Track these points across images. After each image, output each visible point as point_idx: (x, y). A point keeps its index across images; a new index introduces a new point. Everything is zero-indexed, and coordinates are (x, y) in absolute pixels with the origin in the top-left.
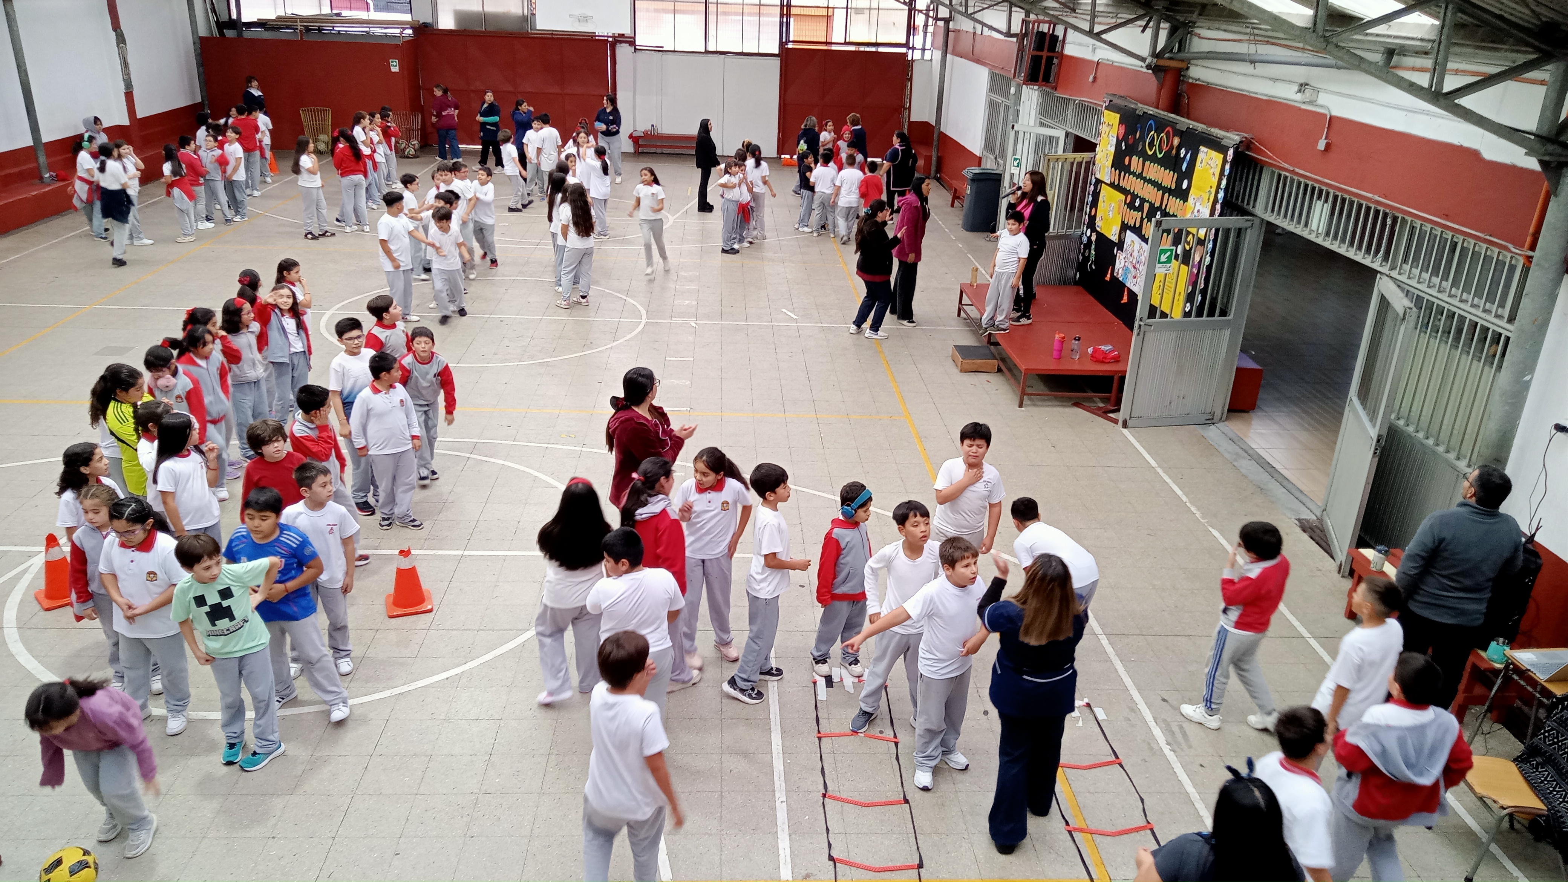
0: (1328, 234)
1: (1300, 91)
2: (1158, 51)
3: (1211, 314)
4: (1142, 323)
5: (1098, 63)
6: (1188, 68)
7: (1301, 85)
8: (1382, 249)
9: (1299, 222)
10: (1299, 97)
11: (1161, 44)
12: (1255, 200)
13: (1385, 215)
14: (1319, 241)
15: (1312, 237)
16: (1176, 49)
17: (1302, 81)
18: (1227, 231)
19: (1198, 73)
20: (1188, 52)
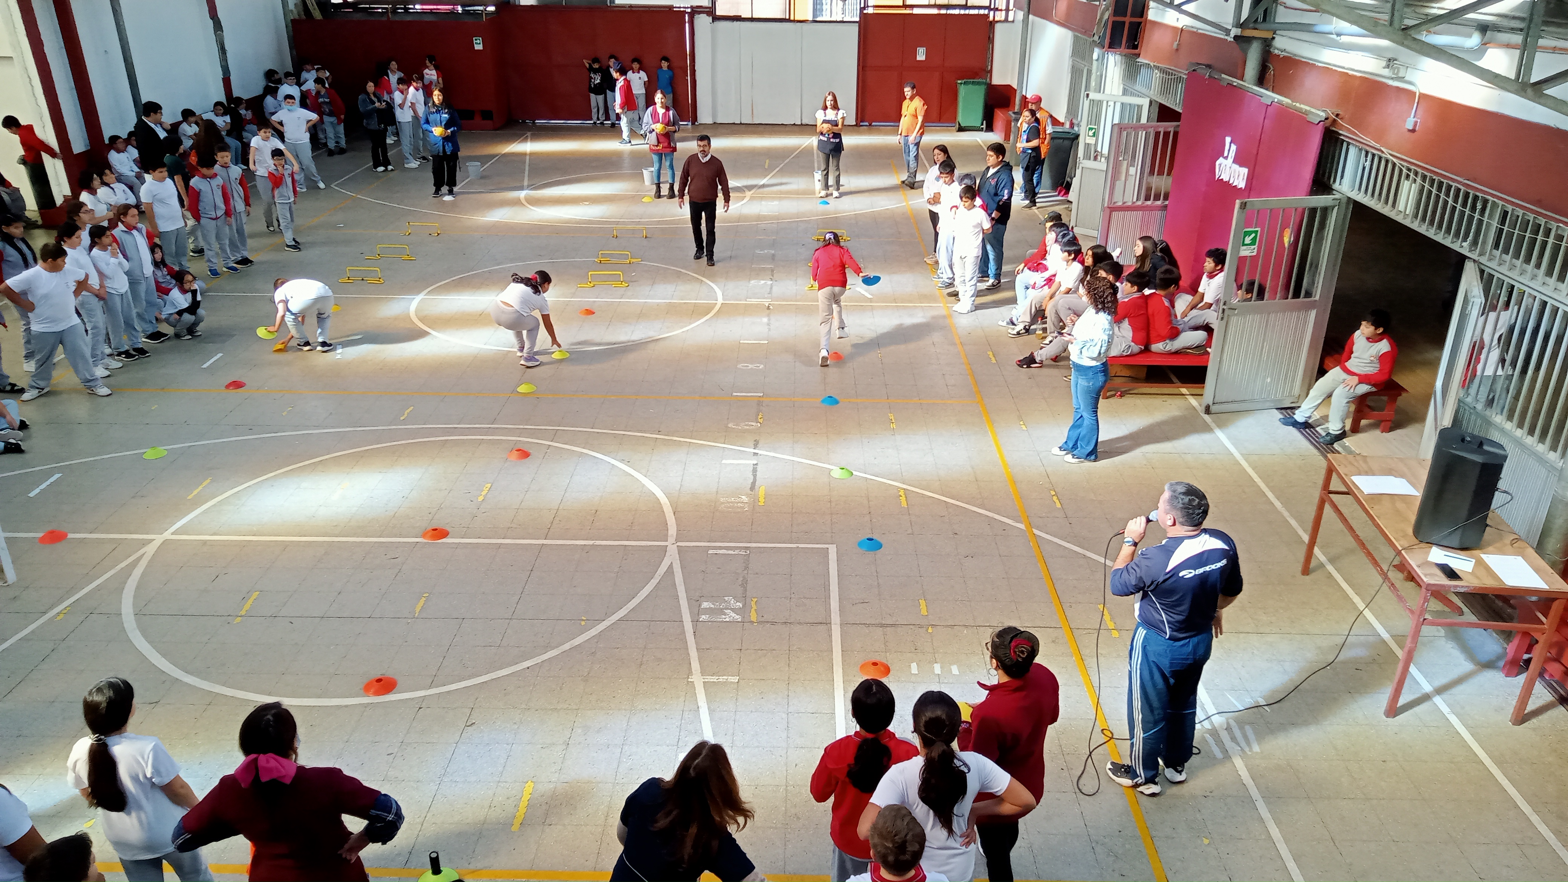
0: (1416, 216)
1: (1388, 66)
2: (1242, 21)
3: (1296, 295)
4: (1225, 307)
5: (1182, 30)
6: (1274, 38)
7: (1390, 60)
8: (1471, 234)
9: (1386, 202)
10: (1386, 72)
11: (1245, 14)
12: (1342, 177)
13: (1476, 198)
14: (1407, 222)
15: (1399, 219)
16: (1260, 19)
17: (1390, 56)
18: (1313, 211)
19: (1283, 44)
20: (1274, 22)
